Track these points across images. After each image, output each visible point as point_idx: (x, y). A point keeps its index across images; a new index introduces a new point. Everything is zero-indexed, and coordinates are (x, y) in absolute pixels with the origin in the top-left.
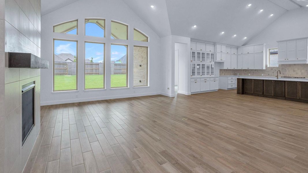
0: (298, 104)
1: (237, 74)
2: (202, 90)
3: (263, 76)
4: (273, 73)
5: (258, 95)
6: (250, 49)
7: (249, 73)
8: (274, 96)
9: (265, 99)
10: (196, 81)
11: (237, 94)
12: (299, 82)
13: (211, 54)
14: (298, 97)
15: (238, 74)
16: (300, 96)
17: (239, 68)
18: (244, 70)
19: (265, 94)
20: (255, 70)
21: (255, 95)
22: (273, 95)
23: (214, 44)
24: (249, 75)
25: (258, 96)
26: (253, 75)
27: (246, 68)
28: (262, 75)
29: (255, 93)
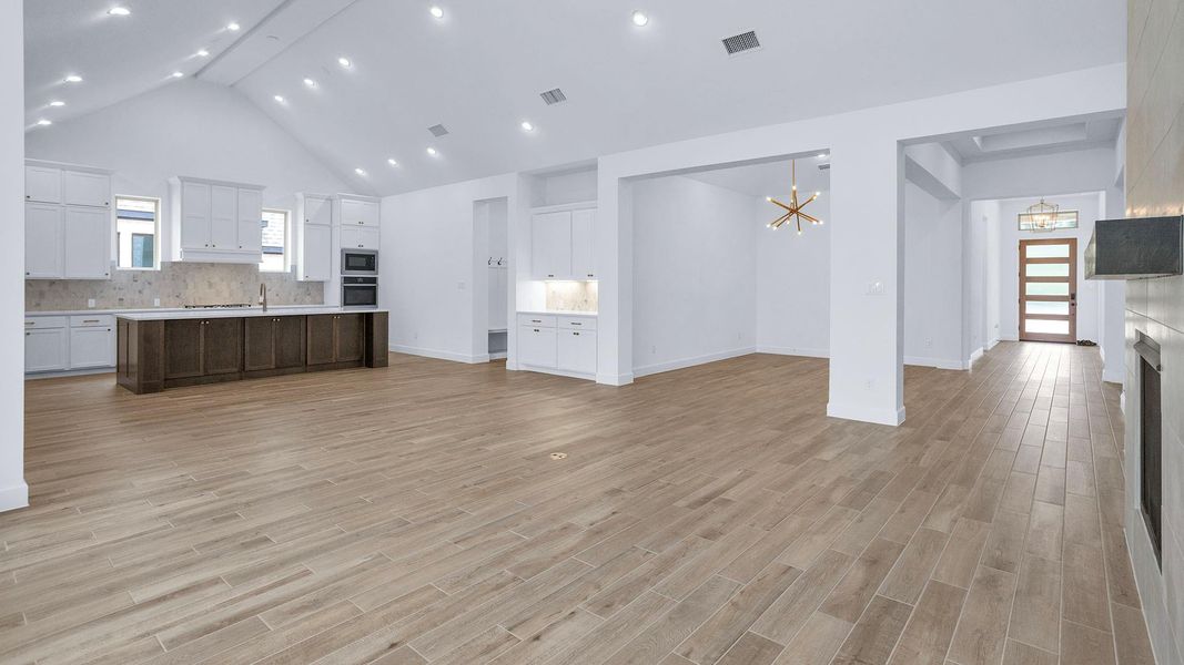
3: (92, 309)
4: (140, 292)
8: (277, 368)
14: (333, 357)
19: (248, 367)
22: (273, 367)
28: (92, 303)
29: (210, 372)
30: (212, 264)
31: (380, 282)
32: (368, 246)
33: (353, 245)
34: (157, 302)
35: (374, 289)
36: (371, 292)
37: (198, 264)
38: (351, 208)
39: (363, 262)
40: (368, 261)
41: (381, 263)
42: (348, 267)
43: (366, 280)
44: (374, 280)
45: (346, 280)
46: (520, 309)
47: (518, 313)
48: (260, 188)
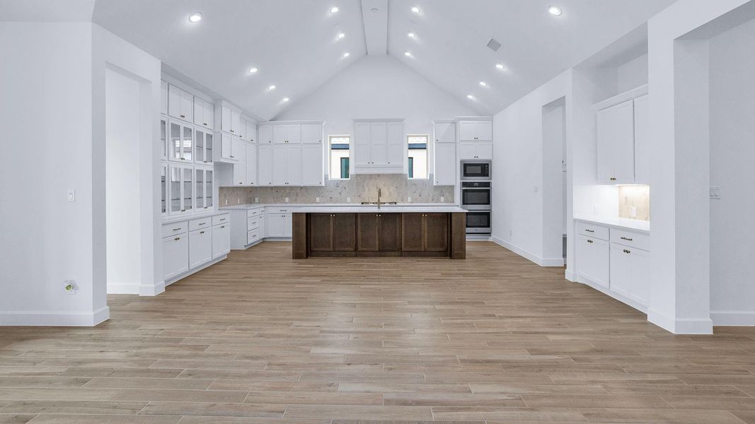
0: (432, 263)
1: (254, 200)
2: (193, 265)
3: (318, 203)
5: (344, 254)
6: (289, 131)
7: (286, 197)
8: (380, 251)
9: (363, 261)
10: (180, 231)
11: (293, 258)
12: (425, 213)
13: (208, 135)
14: (423, 246)
15: (257, 200)
16: (426, 245)
17: (264, 183)
18: (272, 188)
19: (360, 248)
20: (301, 188)
21: (338, 256)
22: (377, 249)
23: (216, 104)
24: (287, 199)
25: (345, 256)
26: (296, 200)
27: (282, 184)
28: (318, 200)
29: (337, 249)
30: (379, 175)
31: (493, 186)
32: (482, 157)
33: (470, 157)
34: (349, 200)
35: (488, 191)
36: (486, 194)
37: (370, 175)
38: (468, 128)
39: (479, 170)
40: (484, 169)
41: (495, 171)
42: (466, 174)
43: (481, 184)
44: (488, 184)
45: (464, 184)
46: (576, 216)
47: (575, 220)
48: (401, 120)
